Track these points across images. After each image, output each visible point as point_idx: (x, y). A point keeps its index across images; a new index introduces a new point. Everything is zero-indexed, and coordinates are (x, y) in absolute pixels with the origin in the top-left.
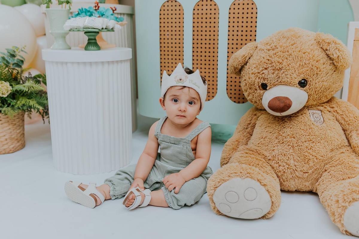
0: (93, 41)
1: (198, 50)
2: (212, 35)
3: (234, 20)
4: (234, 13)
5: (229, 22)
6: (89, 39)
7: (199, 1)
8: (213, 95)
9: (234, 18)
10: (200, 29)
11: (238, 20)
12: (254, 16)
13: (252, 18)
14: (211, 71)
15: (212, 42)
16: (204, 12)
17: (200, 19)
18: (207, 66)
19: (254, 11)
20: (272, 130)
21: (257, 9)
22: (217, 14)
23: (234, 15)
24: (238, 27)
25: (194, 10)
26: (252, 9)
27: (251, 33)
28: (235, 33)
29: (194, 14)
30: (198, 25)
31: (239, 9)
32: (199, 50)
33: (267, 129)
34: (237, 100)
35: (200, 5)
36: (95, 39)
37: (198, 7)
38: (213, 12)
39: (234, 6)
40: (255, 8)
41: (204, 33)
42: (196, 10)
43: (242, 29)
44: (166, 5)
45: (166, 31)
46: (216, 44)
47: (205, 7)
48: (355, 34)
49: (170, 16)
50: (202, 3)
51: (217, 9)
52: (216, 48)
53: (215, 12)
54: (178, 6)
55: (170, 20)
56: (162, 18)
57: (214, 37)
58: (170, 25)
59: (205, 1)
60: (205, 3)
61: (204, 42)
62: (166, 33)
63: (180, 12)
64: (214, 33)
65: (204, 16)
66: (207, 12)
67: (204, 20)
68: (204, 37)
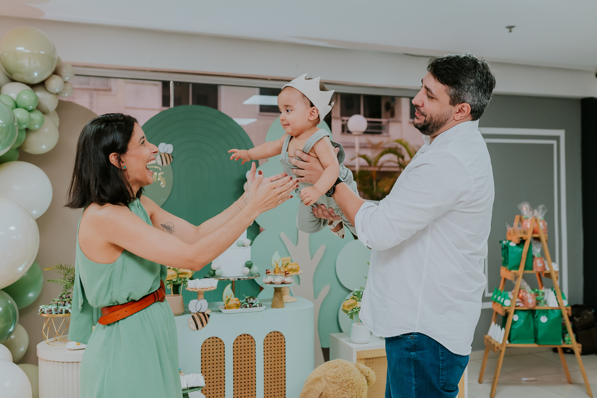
2: (250, 364)
3: (267, 349)
5: (264, 351)
7: (238, 337)
9: (267, 347)
10: (239, 359)
11: (271, 349)
13: (281, 346)
15: (250, 369)
16: (243, 345)
17: (239, 351)
19: (283, 341)
21: (285, 339)
22: (253, 346)
23: (267, 345)
24: (271, 354)
26: (281, 339)
27: (282, 358)
28: (269, 359)
29: (234, 348)
30: (237, 356)
31: (271, 340)
37: (237, 341)
38: (250, 344)
39: (267, 339)
40: (283, 339)
43: (274, 355)
44: (207, 342)
45: (207, 364)
46: (254, 370)
47: (243, 341)
48: (357, 355)
49: (211, 351)
50: (241, 338)
51: (253, 342)
52: (254, 374)
53: (251, 344)
54: (218, 341)
55: (211, 355)
56: (204, 353)
57: (252, 365)
58: (211, 359)
59: (243, 336)
60: (243, 337)
61: (243, 370)
62: (208, 366)
63: (220, 347)
64: (252, 362)
65: (243, 348)
66: (245, 344)
67: (243, 352)
68: (243, 366)
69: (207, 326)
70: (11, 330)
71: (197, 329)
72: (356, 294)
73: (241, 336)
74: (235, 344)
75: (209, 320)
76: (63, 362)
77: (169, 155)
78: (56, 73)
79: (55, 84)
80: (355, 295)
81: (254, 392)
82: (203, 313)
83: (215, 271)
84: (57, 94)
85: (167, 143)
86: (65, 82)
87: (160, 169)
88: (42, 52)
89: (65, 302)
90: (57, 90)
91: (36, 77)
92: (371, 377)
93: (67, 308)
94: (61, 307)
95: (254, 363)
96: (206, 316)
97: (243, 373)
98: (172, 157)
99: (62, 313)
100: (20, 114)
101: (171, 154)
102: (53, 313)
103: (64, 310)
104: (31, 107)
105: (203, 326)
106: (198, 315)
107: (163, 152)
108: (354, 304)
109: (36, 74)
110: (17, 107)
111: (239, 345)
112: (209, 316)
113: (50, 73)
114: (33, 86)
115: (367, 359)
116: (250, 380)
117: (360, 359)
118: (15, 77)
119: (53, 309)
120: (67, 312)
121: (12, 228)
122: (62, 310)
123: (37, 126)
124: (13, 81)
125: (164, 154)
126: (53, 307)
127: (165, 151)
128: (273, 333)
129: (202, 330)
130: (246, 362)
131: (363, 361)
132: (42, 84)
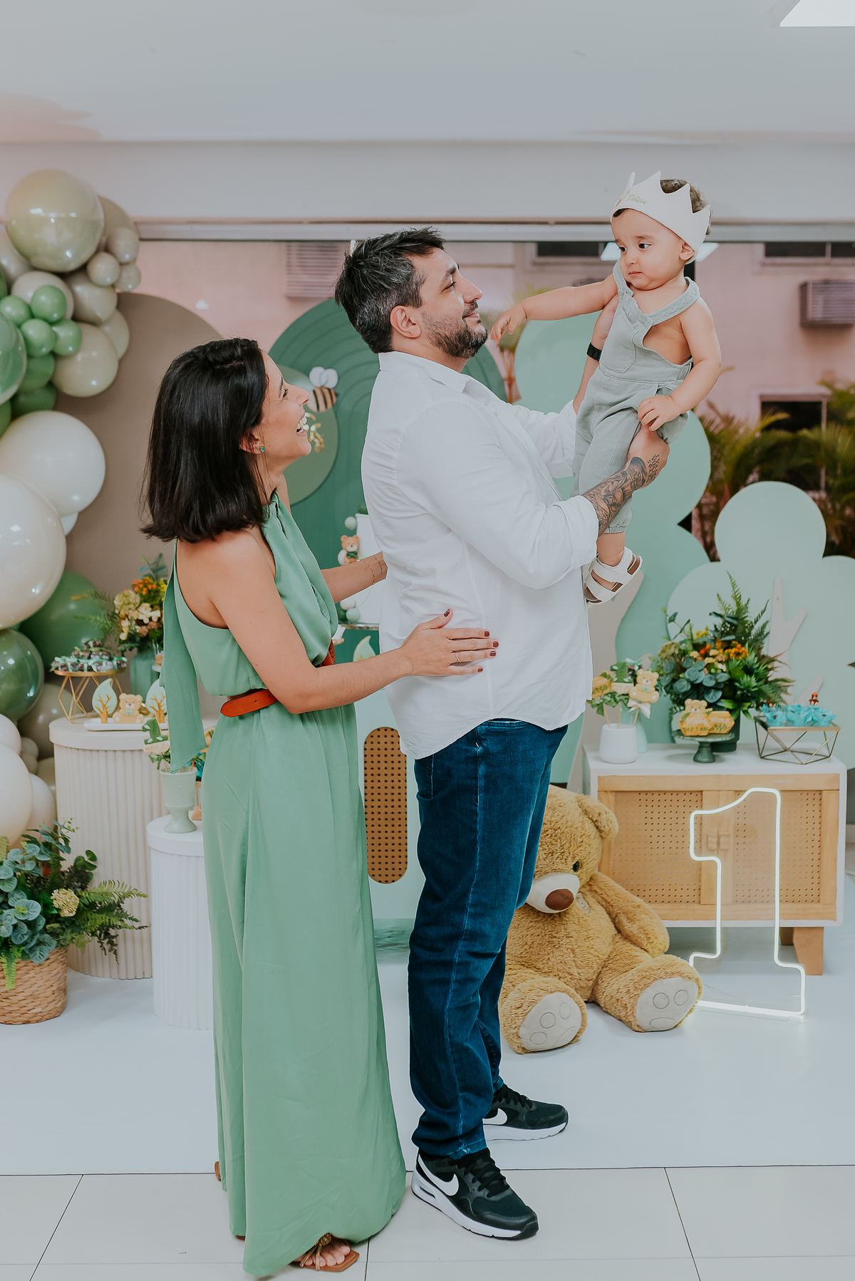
1: (373, 803)
2: (396, 781)
7: (373, 731)
8: (400, 872)
10: (376, 771)
14: (396, 835)
15: (396, 791)
16: (382, 746)
17: (375, 756)
18: (389, 829)
25: (365, 743)
29: (365, 750)
30: (372, 765)
32: (376, 804)
35: (375, 737)
37: (372, 739)
41: (382, 778)
46: (403, 794)
47: (382, 740)
48: (599, 784)
50: (379, 733)
52: (403, 800)
57: (400, 784)
59: (382, 731)
60: (382, 733)
61: (383, 791)
64: (400, 778)
65: (382, 753)
66: (386, 746)
67: (382, 759)
68: (382, 784)
70: (31, 694)
72: (615, 668)
73: (379, 730)
74: (369, 743)
76: (78, 749)
77: (329, 390)
78: (105, 248)
79: (103, 269)
80: (612, 670)
81: (403, 832)
83: (345, 611)
84: (113, 286)
85: (326, 368)
86: (121, 264)
87: (314, 418)
88: (73, 215)
89: (91, 652)
90: (109, 280)
91: (70, 258)
92: (604, 823)
93: (91, 662)
94: (82, 661)
95: (402, 781)
97: (382, 797)
98: (337, 395)
99: (83, 671)
100: (35, 331)
101: (334, 388)
102: (70, 671)
103: (86, 666)
104: (56, 316)
107: (319, 385)
108: (606, 687)
109: (68, 254)
110: (32, 316)
111: (375, 746)
113: (91, 249)
114: (65, 276)
115: (616, 792)
116: (396, 810)
117: (606, 792)
118: (37, 261)
119: (69, 664)
120: (90, 669)
121: (16, 528)
122: (82, 666)
123: (71, 349)
124: (35, 269)
125: (321, 388)
126: (70, 660)
127: (323, 383)
130: (389, 778)
131: (611, 797)
132: (83, 270)
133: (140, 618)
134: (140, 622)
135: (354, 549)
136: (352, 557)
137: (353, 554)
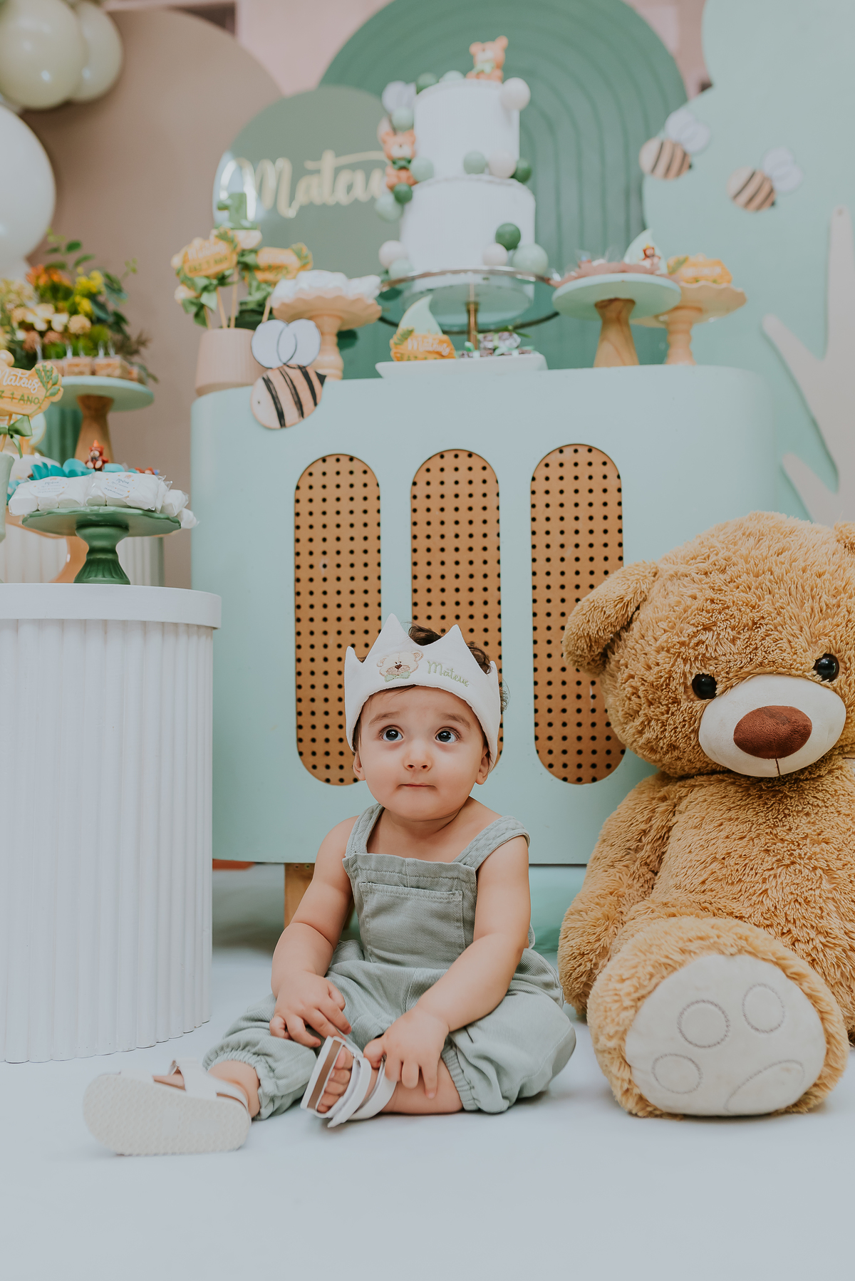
0: (109, 556)
1: (430, 611)
2: (478, 562)
3: (549, 512)
4: (547, 492)
5: (534, 519)
6: (92, 551)
7: (430, 459)
9: (548, 506)
10: (435, 542)
11: (561, 512)
12: (612, 498)
13: (605, 504)
15: (478, 583)
16: (449, 489)
17: (435, 511)
19: (611, 484)
20: (746, 827)
21: (619, 477)
22: (491, 496)
23: (547, 499)
24: (562, 532)
25: (414, 484)
26: (605, 477)
27: (606, 552)
28: (555, 553)
29: (415, 497)
30: (429, 530)
31: (561, 478)
32: (436, 611)
33: (728, 828)
34: (572, 772)
35: (435, 470)
36: (113, 551)
37: (428, 477)
38: (478, 488)
39: (546, 472)
40: (612, 476)
41: (449, 556)
42: (421, 484)
43: (577, 539)
44: (317, 470)
45: (317, 552)
46: (492, 589)
47: (449, 476)
49: (331, 506)
50: (441, 462)
51: (490, 482)
52: (492, 603)
53: (484, 488)
54: (358, 473)
55: (331, 519)
56: (304, 513)
57: (486, 569)
58: (331, 533)
59: (449, 457)
60: (449, 461)
61: (450, 583)
62: (318, 560)
63: (365, 492)
64: (486, 555)
65: (450, 503)
66: (457, 489)
67: (449, 516)
68: (450, 570)
69: (315, 416)
71: (282, 422)
73: (441, 454)
75: (324, 393)
82: (304, 371)
96: (313, 380)
97: (450, 598)
105: (302, 414)
106: (284, 375)
111: (434, 489)
112: (322, 378)
116: (479, 623)
128: (569, 452)
129: (298, 429)
130: (464, 556)
133: (30, 318)
134: (28, 327)
135: (405, 152)
136: (403, 168)
137: (403, 163)
